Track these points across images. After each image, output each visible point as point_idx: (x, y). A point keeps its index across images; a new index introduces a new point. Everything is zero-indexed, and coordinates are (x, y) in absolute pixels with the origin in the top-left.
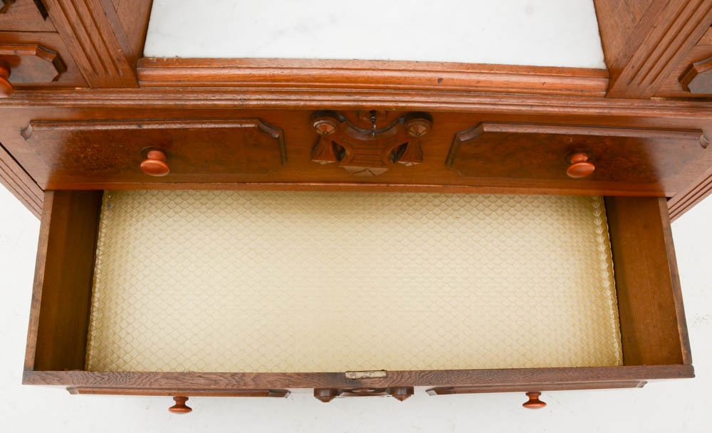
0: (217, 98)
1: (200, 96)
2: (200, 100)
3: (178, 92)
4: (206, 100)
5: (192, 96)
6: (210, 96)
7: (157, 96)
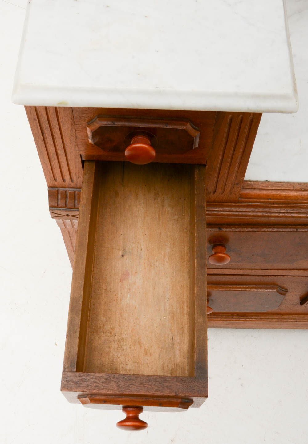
0: (295, 212)
1: (283, 211)
2: (282, 213)
3: (267, 207)
4: (287, 213)
5: (276, 210)
6: (289, 210)
7: (250, 210)
